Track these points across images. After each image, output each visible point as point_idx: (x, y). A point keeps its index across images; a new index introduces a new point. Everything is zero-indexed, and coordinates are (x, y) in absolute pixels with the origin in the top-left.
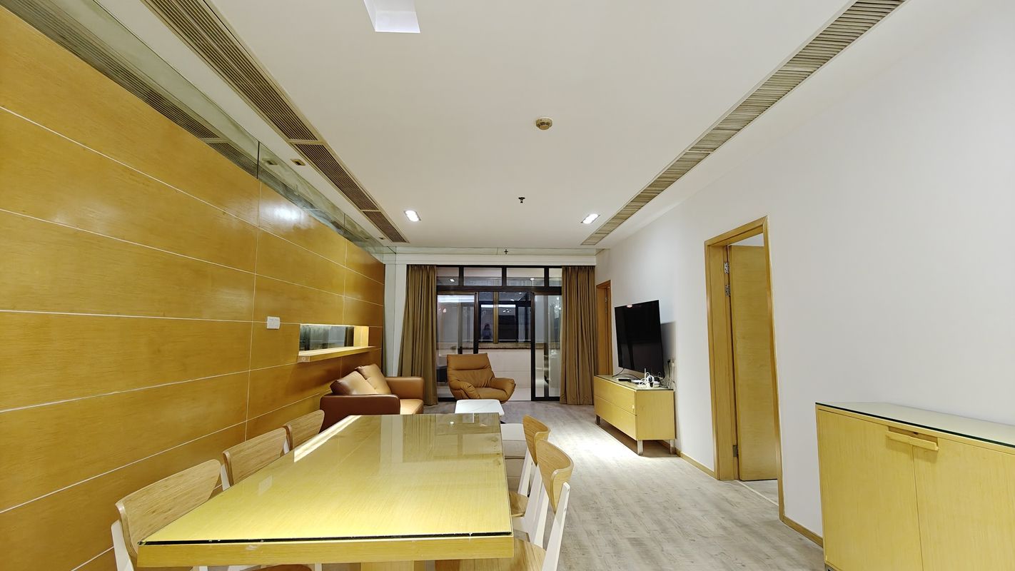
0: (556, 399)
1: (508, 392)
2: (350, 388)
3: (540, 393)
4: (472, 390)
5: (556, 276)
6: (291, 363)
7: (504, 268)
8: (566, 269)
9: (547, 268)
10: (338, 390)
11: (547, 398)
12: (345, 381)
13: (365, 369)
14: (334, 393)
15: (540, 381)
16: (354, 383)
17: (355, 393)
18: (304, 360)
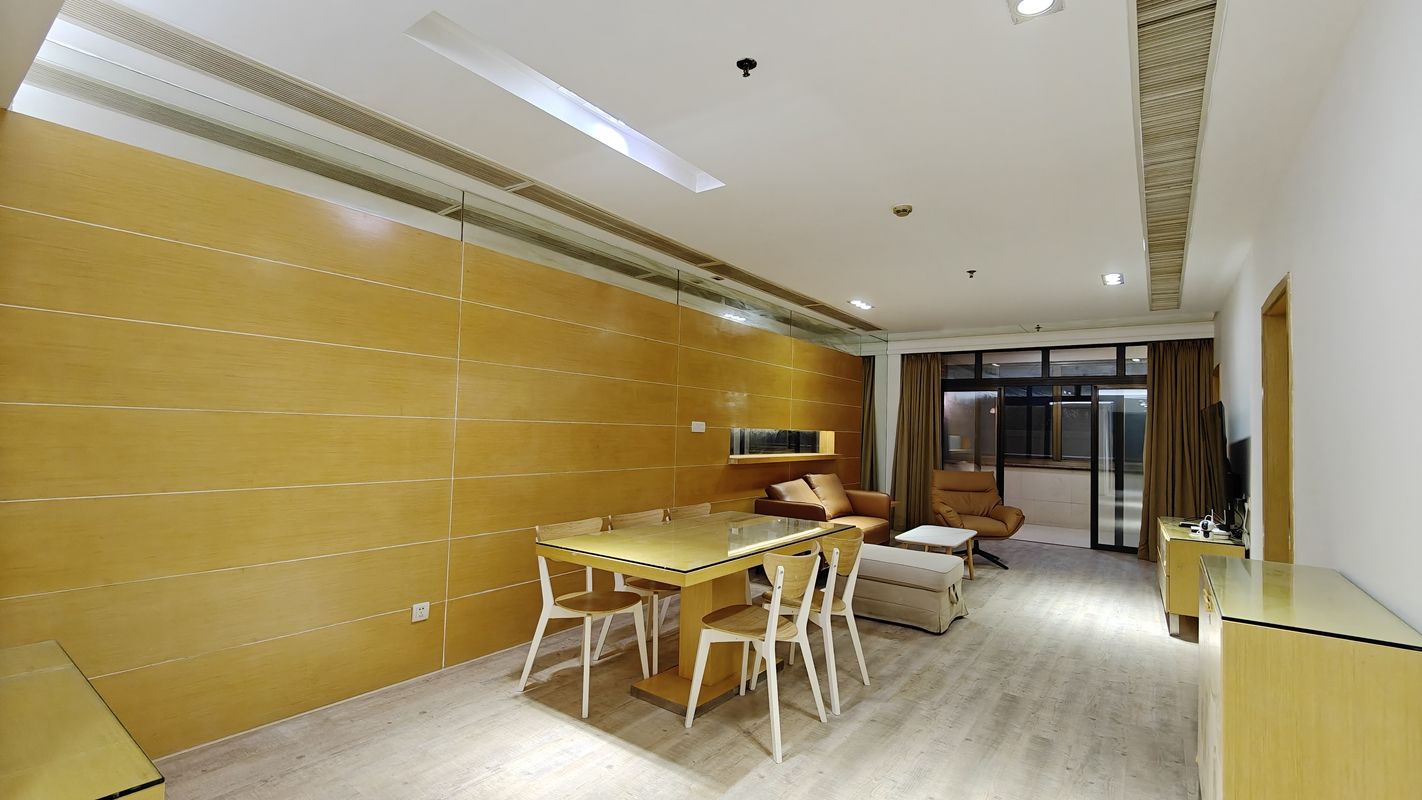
0: (1132, 551)
1: (1011, 525)
2: (784, 493)
3: (1106, 538)
4: (953, 516)
5: (1137, 357)
6: (722, 463)
7: (1046, 351)
8: (1153, 346)
9: (1121, 348)
10: (773, 495)
11: (1119, 548)
12: (780, 487)
13: (813, 478)
14: (770, 497)
15: (1107, 523)
16: (790, 491)
17: (788, 499)
18: (732, 462)
